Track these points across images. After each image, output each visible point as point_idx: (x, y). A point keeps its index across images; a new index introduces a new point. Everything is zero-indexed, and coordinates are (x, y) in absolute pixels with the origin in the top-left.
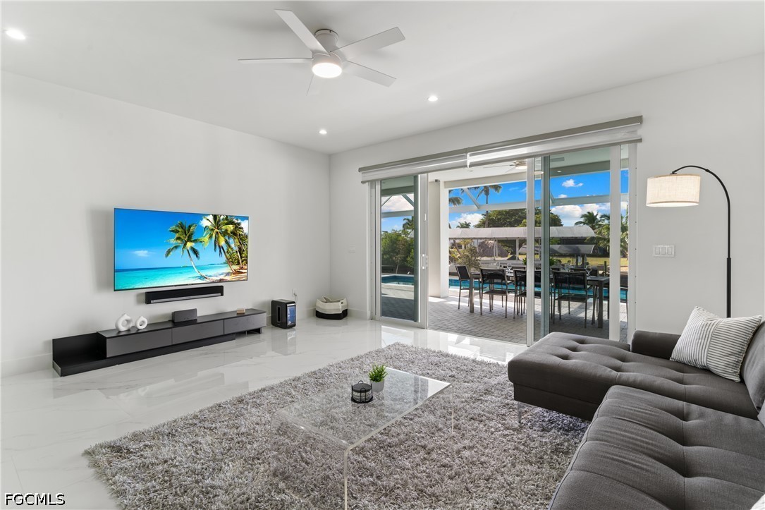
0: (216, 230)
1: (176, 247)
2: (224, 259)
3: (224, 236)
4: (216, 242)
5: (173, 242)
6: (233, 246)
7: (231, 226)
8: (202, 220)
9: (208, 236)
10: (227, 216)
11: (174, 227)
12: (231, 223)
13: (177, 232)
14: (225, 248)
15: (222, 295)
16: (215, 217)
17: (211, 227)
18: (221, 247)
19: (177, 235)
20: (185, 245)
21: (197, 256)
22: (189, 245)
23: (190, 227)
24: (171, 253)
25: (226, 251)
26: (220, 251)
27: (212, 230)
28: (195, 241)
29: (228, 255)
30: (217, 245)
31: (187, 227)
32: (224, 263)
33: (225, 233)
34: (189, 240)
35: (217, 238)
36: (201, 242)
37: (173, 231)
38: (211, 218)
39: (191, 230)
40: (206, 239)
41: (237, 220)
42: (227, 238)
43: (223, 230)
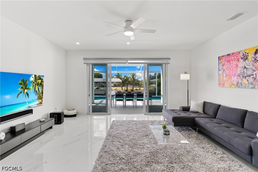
0: (35, 83)
1: (21, 92)
2: (37, 97)
3: (38, 86)
4: (35, 89)
5: (20, 89)
6: (40, 90)
7: (40, 80)
8: (31, 77)
9: (32, 86)
10: (39, 75)
11: (20, 81)
12: (40, 79)
13: (21, 84)
14: (38, 92)
15: (32, 114)
16: (35, 75)
17: (34, 81)
18: (36, 91)
19: (21, 86)
20: (24, 91)
21: (28, 97)
22: (26, 91)
23: (26, 81)
24: (19, 96)
25: (38, 93)
26: (36, 93)
27: (34, 82)
28: (28, 89)
29: (38, 95)
30: (35, 90)
31: (25, 81)
32: (37, 99)
33: (38, 84)
34: (26, 88)
35: (35, 87)
36: (30, 89)
37: (20, 84)
38: (34, 76)
39: (27, 83)
40: (31, 87)
41: (42, 77)
42: (38, 87)
43: (37, 83)
